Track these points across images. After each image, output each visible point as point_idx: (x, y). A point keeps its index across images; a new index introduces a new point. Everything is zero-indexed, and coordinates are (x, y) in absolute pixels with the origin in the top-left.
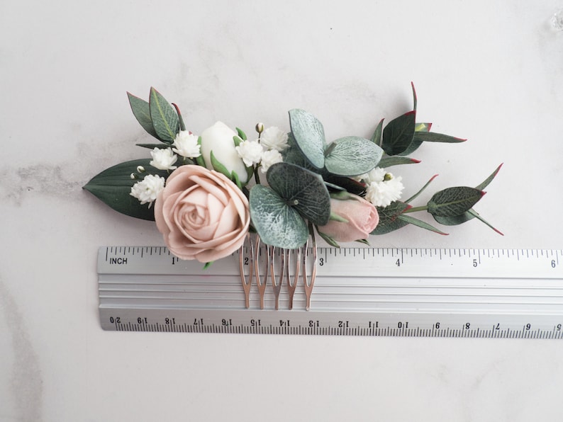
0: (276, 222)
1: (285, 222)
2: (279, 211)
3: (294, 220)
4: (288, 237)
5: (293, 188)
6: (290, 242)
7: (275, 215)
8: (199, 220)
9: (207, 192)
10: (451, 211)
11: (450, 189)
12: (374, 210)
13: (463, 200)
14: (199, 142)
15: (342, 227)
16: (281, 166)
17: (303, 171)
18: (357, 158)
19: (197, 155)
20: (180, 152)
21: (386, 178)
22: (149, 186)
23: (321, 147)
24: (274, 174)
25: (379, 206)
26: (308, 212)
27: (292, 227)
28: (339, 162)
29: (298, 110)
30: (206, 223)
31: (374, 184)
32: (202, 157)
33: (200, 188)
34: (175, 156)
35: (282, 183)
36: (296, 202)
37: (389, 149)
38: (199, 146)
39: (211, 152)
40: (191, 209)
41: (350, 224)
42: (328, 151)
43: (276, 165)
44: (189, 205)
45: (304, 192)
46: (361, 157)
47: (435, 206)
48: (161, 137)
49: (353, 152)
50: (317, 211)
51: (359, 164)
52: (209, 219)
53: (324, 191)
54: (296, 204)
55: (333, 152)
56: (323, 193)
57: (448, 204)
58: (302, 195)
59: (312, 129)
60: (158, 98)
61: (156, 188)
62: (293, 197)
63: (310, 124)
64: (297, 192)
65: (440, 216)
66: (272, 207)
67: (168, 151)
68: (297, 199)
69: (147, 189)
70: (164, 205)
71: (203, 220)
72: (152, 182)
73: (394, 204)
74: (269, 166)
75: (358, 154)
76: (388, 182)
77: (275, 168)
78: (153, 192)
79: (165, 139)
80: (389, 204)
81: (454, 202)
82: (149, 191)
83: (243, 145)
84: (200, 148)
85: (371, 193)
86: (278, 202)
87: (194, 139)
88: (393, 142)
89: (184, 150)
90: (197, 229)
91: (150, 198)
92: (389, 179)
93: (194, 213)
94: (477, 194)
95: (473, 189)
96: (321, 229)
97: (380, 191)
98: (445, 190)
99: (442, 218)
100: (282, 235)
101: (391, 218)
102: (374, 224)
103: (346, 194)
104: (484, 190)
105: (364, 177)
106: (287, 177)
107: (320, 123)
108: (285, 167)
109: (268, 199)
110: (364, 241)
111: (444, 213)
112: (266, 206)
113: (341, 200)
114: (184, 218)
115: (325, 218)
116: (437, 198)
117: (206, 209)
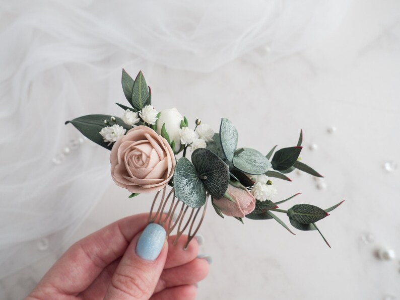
0: (188, 186)
1: (193, 188)
2: (192, 179)
3: (200, 189)
4: (192, 199)
5: (207, 168)
6: (192, 202)
7: (189, 181)
8: (141, 162)
9: (152, 147)
10: (302, 219)
11: (306, 205)
12: (254, 201)
13: (313, 215)
14: (158, 116)
15: (230, 205)
16: (204, 151)
17: (218, 159)
18: (254, 164)
19: (153, 124)
20: (144, 118)
21: (269, 183)
22: (114, 131)
23: (233, 148)
24: (198, 155)
25: (258, 199)
26: (210, 187)
27: (197, 193)
28: (242, 162)
29: (227, 120)
30: (145, 166)
31: (259, 184)
32: (156, 125)
33: (149, 143)
34: (139, 119)
35: (201, 162)
36: (206, 178)
37: (275, 165)
38: (157, 118)
39: (164, 124)
40: (138, 153)
41: (236, 204)
42: (237, 153)
43: (202, 149)
44: (138, 150)
45: (213, 173)
46: (257, 164)
47: (293, 213)
48: (134, 104)
49: (252, 159)
50: (217, 188)
51: (254, 168)
52: (148, 164)
53: (227, 177)
54: (205, 179)
55: (240, 154)
56: (226, 178)
57: (302, 214)
58: (211, 174)
59: (232, 135)
60: (142, 79)
61: (118, 134)
62: (204, 173)
63: (232, 132)
64: (208, 171)
65: (294, 220)
66: (189, 175)
67: (135, 114)
68: (206, 176)
69: (113, 133)
70: (121, 146)
71: (144, 164)
72: (118, 130)
73: (268, 202)
74: (196, 148)
75: (255, 161)
76: (269, 186)
77: (200, 151)
78: (116, 136)
79: (136, 106)
80: (265, 200)
81: (306, 215)
82: (113, 134)
83: (184, 129)
84: (157, 120)
85: (256, 189)
86: (193, 173)
87: (155, 113)
88: (279, 162)
89: (146, 117)
90: (136, 167)
91: (112, 140)
92: (270, 184)
93: (139, 157)
94: (323, 214)
95: (321, 210)
96: (215, 201)
97: (262, 190)
98: (303, 205)
99: (295, 222)
100: (188, 195)
101: (263, 210)
102: (250, 210)
103: (239, 184)
104: (328, 213)
105: (255, 177)
106: (205, 160)
107: (237, 133)
108: (207, 153)
109: (188, 169)
110: (240, 219)
111: (297, 219)
112: (185, 173)
113: (235, 187)
114: (131, 158)
115: (220, 195)
116: (296, 208)
117: (148, 157)
